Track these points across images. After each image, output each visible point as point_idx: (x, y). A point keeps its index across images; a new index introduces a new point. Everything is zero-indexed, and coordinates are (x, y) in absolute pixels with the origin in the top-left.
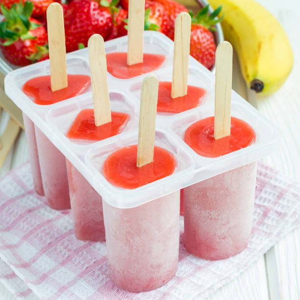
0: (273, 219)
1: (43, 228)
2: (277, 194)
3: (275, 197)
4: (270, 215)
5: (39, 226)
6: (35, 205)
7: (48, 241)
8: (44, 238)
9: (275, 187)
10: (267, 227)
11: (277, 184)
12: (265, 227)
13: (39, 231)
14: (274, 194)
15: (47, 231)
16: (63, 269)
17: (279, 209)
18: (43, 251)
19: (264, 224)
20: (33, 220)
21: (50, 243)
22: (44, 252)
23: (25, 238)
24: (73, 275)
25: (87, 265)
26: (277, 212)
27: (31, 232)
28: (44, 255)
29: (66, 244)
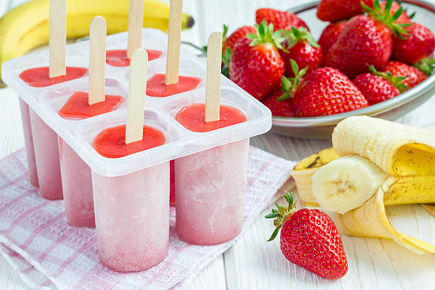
0: (258, 188)
1: (33, 213)
2: (260, 166)
3: (258, 169)
4: (255, 184)
5: (29, 212)
6: (19, 194)
7: (40, 224)
8: (35, 222)
9: (256, 161)
10: (254, 194)
11: (257, 158)
12: (251, 193)
13: (29, 216)
14: (256, 168)
15: (37, 215)
16: (60, 246)
17: (264, 179)
18: (37, 231)
19: (250, 191)
20: (21, 207)
21: (42, 226)
22: (38, 233)
23: (16, 223)
24: (73, 251)
25: (84, 242)
26: (262, 181)
27: (21, 217)
28: (38, 235)
29: (58, 225)
